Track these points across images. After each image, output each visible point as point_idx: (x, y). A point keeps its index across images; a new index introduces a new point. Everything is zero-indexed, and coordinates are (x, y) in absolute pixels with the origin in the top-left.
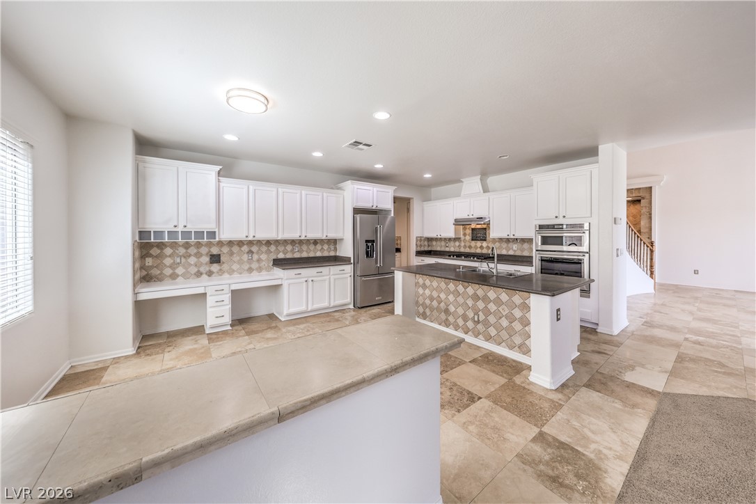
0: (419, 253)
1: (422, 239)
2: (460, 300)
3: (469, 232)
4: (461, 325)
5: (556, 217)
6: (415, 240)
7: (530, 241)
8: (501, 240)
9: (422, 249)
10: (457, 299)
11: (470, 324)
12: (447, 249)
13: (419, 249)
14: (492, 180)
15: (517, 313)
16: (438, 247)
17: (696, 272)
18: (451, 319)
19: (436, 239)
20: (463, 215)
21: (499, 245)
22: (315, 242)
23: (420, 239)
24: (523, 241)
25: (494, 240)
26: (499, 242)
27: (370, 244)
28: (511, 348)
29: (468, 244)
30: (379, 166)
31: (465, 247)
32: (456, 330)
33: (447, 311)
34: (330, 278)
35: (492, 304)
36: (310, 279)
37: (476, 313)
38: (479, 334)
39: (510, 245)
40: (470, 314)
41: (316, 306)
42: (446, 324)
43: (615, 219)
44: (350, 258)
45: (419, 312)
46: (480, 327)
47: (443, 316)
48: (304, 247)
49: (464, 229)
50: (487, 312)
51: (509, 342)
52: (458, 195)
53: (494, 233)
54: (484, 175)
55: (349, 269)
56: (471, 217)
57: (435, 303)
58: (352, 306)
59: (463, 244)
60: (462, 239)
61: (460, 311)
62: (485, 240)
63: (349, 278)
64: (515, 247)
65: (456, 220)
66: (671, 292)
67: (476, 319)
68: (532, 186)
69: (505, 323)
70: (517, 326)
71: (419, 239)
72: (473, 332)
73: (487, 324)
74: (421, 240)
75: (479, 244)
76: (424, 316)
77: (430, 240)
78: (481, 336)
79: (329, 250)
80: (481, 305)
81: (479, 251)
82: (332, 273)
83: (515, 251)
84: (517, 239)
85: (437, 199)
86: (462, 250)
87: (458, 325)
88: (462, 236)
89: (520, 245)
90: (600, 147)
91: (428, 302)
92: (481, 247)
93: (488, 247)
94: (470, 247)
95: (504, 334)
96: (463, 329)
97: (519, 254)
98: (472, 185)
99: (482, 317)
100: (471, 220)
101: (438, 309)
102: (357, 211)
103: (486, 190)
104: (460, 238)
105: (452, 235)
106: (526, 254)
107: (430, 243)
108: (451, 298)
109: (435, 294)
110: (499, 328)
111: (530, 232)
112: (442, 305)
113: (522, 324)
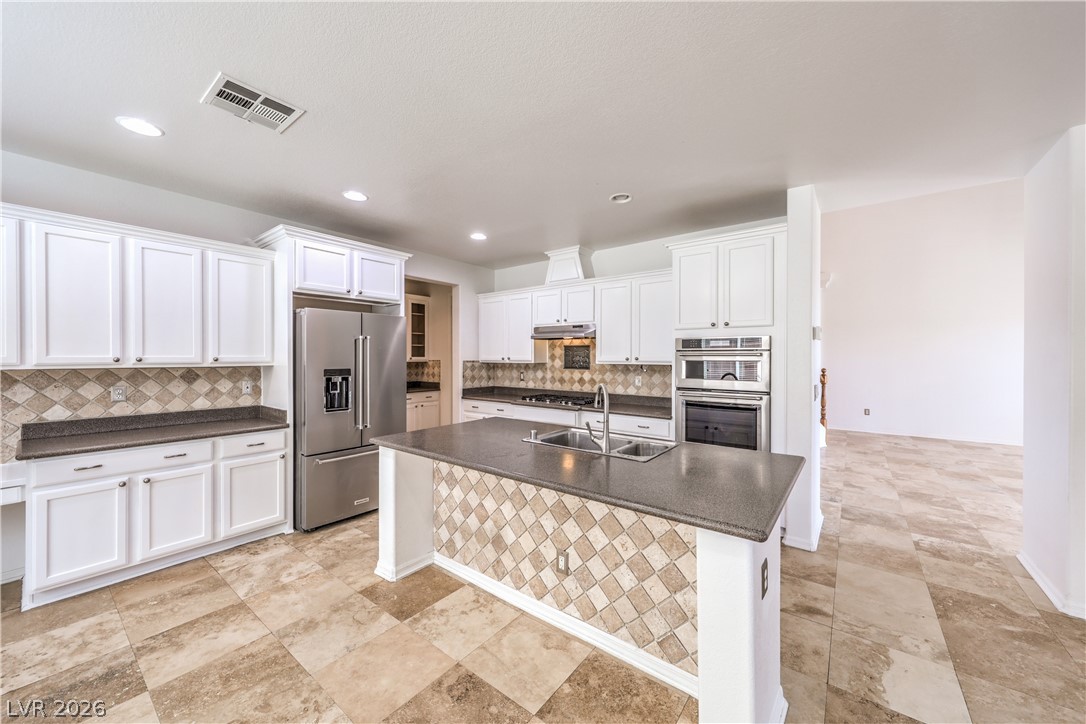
0: (468, 393)
1: (477, 365)
2: (528, 515)
3: (559, 352)
4: (528, 577)
5: (713, 325)
6: (461, 366)
7: (665, 369)
8: (614, 367)
9: (476, 384)
10: (521, 513)
11: (549, 577)
12: (522, 385)
13: (469, 385)
14: (601, 256)
15: (657, 557)
16: (506, 381)
17: (867, 412)
18: (507, 560)
19: (503, 366)
20: (548, 320)
21: (611, 376)
22: (190, 375)
23: (472, 366)
24: (653, 369)
25: (603, 369)
26: (611, 371)
27: (338, 379)
28: (642, 642)
29: (558, 375)
30: (355, 196)
31: (553, 380)
32: (518, 589)
33: (498, 542)
34: (214, 469)
35: (596, 531)
36: (142, 477)
37: (562, 552)
38: (568, 601)
39: (631, 376)
40: (549, 552)
41: (163, 547)
42: (496, 572)
43: (814, 329)
44: (285, 412)
45: (440, 540)
46: (570, 583)
47: (490, 553)
48: (151, 388)
49: (552, 347)
50: (587, 551)
51: (638, 629)
52: (540, 281)
53: (602, 356)
54: (587, 243)
55: (278, 441)
56: (563, 324)
57: (473, 522)
58: (288, 529)
59: (549, 375)
60: (548, 366)
61: (527, 543)
62: (588, 368)
63: (280, 463)
64: (638, 380)
65: (536, 330)
66: (845, 444)
67: (562, 565)
68: (671, 266)
69: (627, 580)
70: (656, 590)
71: (469, 365)
72: (554, 597)
73: (586, 580)
74: (473, 368)
75: (577, 374)
76: (450, 549)
77: (491, 367)
78: (571, 608)
79: (236, 393)
80: (572, 530)
81: (576, 388)
82: (221, 454)
83: (638, 388)
84: (642, 366)
85: (505, 288)
86: (548, 386)
87: (521, 577)
88: (548, 361)
89: (646, 376)
90: (789, 191)
91: (458, 516)
92: (581, 381)
93: (593, 382)
94: (562, 381)
95: (624, 606)
96: (532, 587)
97: (645, 395)
98: (564, 262)
99: (575, 562)
100: (564, 330)
101: (480, 534)
102: (302, 300)
103: (588, 274)
104: (544, 364)
105: (528, 356)
106: (656, 393)
107: (491, 373)
108: (508, 509)
109: (473, 499)
110: (613, 590)
111: (666, 354)
112: (489, 525)
113: (667, 585)
